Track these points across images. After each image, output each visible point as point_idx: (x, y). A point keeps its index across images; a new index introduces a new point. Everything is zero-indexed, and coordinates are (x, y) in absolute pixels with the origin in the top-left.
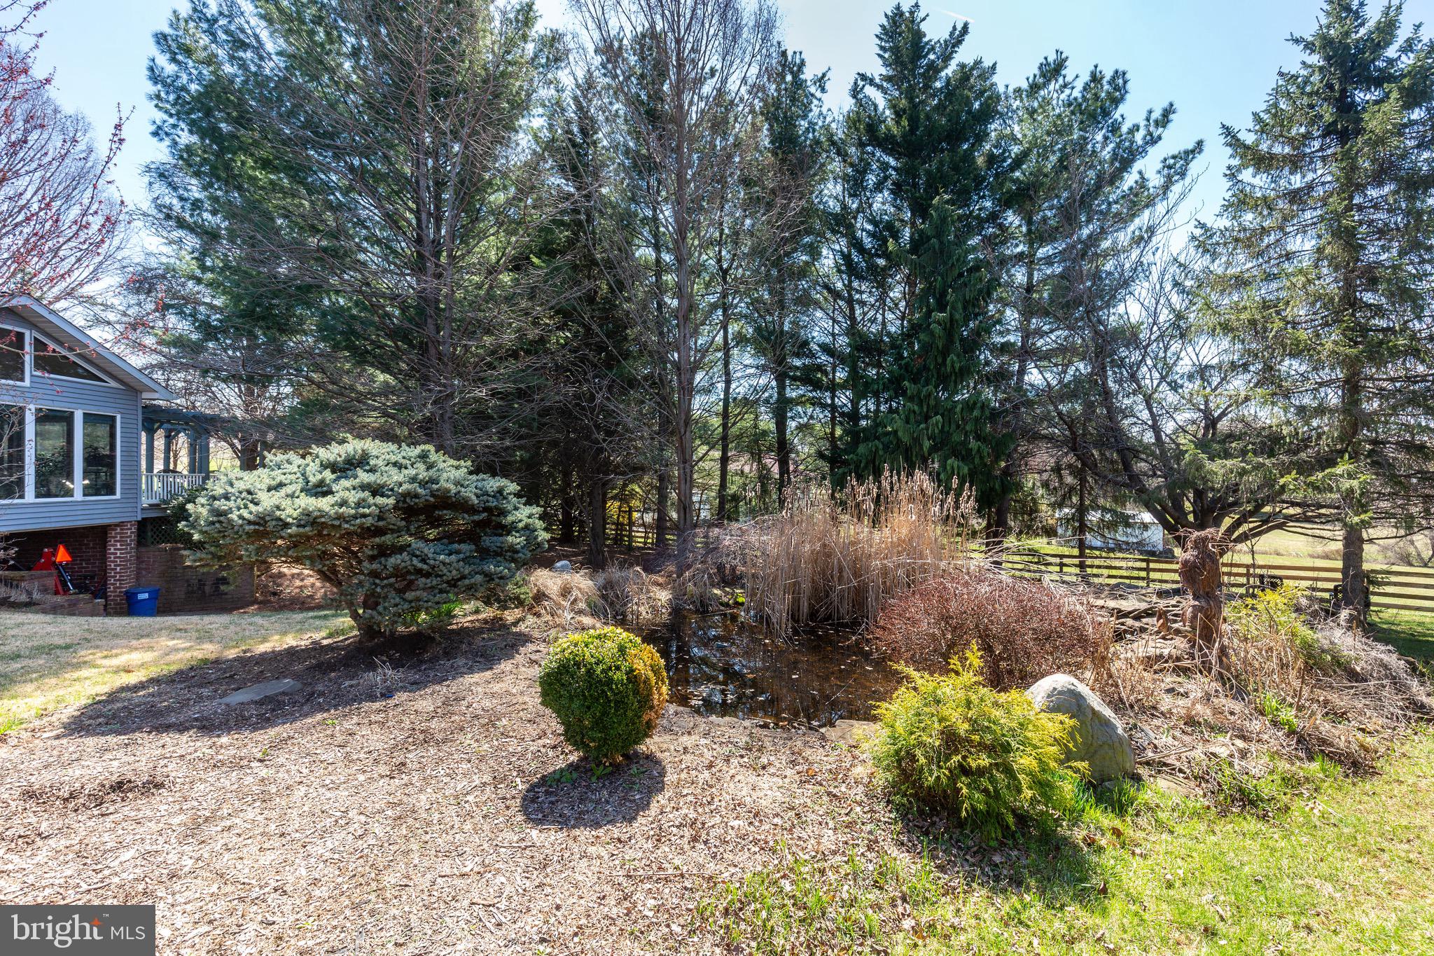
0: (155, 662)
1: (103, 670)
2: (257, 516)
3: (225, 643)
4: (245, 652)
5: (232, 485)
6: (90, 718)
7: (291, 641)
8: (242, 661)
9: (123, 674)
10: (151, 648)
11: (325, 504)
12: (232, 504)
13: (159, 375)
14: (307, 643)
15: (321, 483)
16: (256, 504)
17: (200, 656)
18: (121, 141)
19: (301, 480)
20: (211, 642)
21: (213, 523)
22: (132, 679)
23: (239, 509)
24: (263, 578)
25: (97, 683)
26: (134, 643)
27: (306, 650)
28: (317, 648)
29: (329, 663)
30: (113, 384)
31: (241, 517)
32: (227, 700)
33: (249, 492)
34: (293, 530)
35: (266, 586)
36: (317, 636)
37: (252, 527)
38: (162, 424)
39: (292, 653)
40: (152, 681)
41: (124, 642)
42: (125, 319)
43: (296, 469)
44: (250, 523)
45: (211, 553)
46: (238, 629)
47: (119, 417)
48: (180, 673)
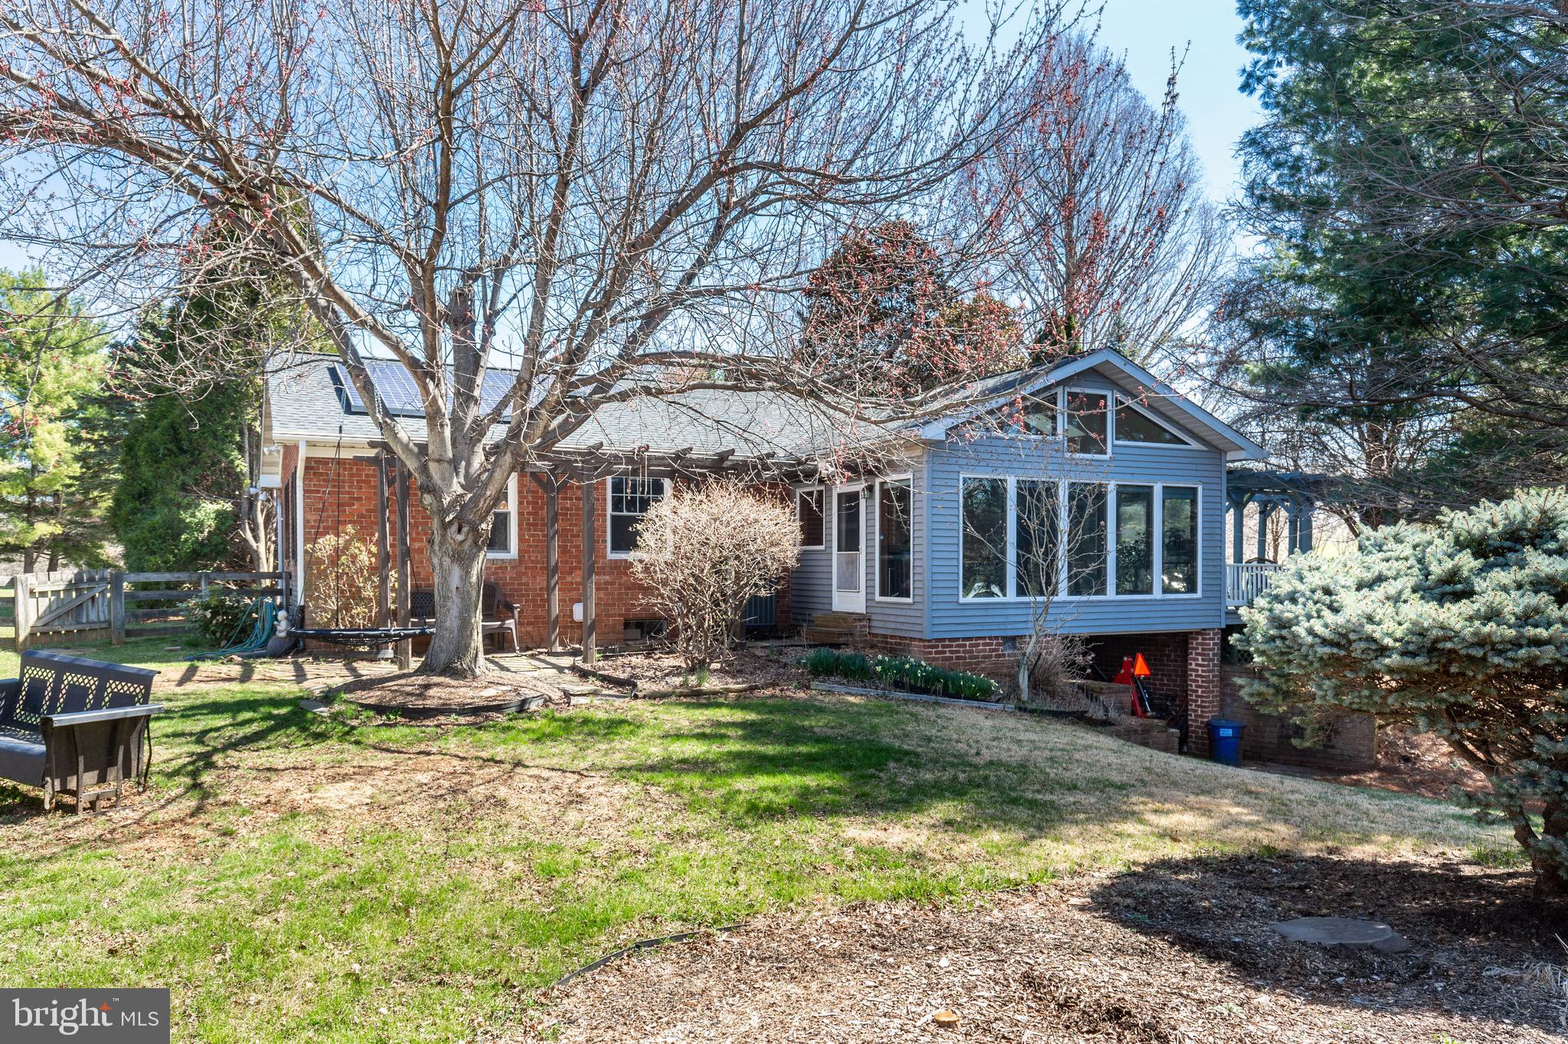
0: (1209, 835)
1: (1148, 829)
2: (1335, 631)
3: (1306, 830)
4: (1331, 851)
5: (1301, 579)
6: (1120, 894)
7: (1406, 852)
8: (1324, 867)
9: (1168, 840)
10: (1207, 812)
11: (1453, 615)
12: (1299, 609)
13: (1254, 427)
14: (1435, 862)
15: (1453, 576)
16: (1336, 610)
17: (1266, 842)
18: (1174, 97)
19: (1415, 571)
20: (1286, 822)
21: (1273, 639)
22: (1177, 852)
23: (1309, 617)
24: (1389, 729)
25: (1136, 846)
26: (1192, 798)
27: (1429, 877)
28: (1449, 879)
29: (1466, 915)
30: (1195, 445)
31: (1311, 632)
32: (1285, 928)
33: (1328, 592)
34: (1394, 660)
35: (1393, 744)
36: (1456, 854)
37: (1327, 650)
38: (1253, 494)
39: (1403, 873)
40: (1200, 863)
41: (1179, 794)
42: (1216, 359)
43: (1408, 551)
44: (1325, 642)
45: (1274, 686)
46: (1328, 810)
47: (1200, 489)
48: (1234, 860)
